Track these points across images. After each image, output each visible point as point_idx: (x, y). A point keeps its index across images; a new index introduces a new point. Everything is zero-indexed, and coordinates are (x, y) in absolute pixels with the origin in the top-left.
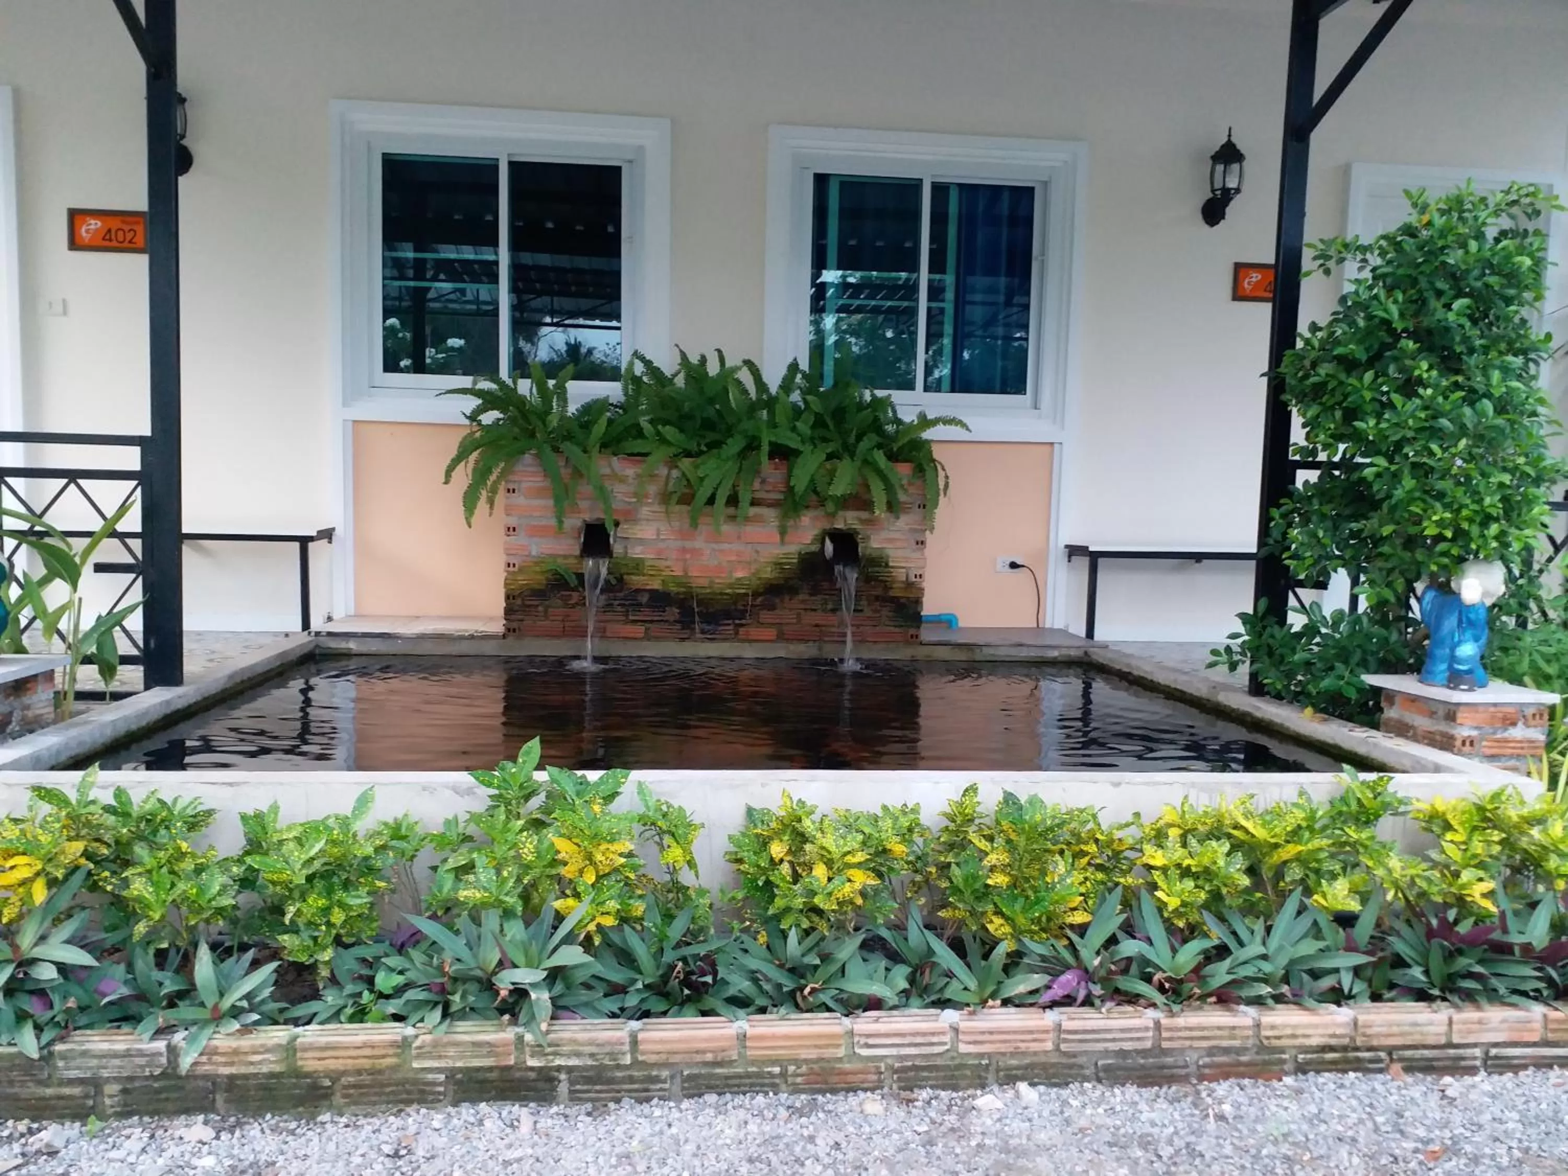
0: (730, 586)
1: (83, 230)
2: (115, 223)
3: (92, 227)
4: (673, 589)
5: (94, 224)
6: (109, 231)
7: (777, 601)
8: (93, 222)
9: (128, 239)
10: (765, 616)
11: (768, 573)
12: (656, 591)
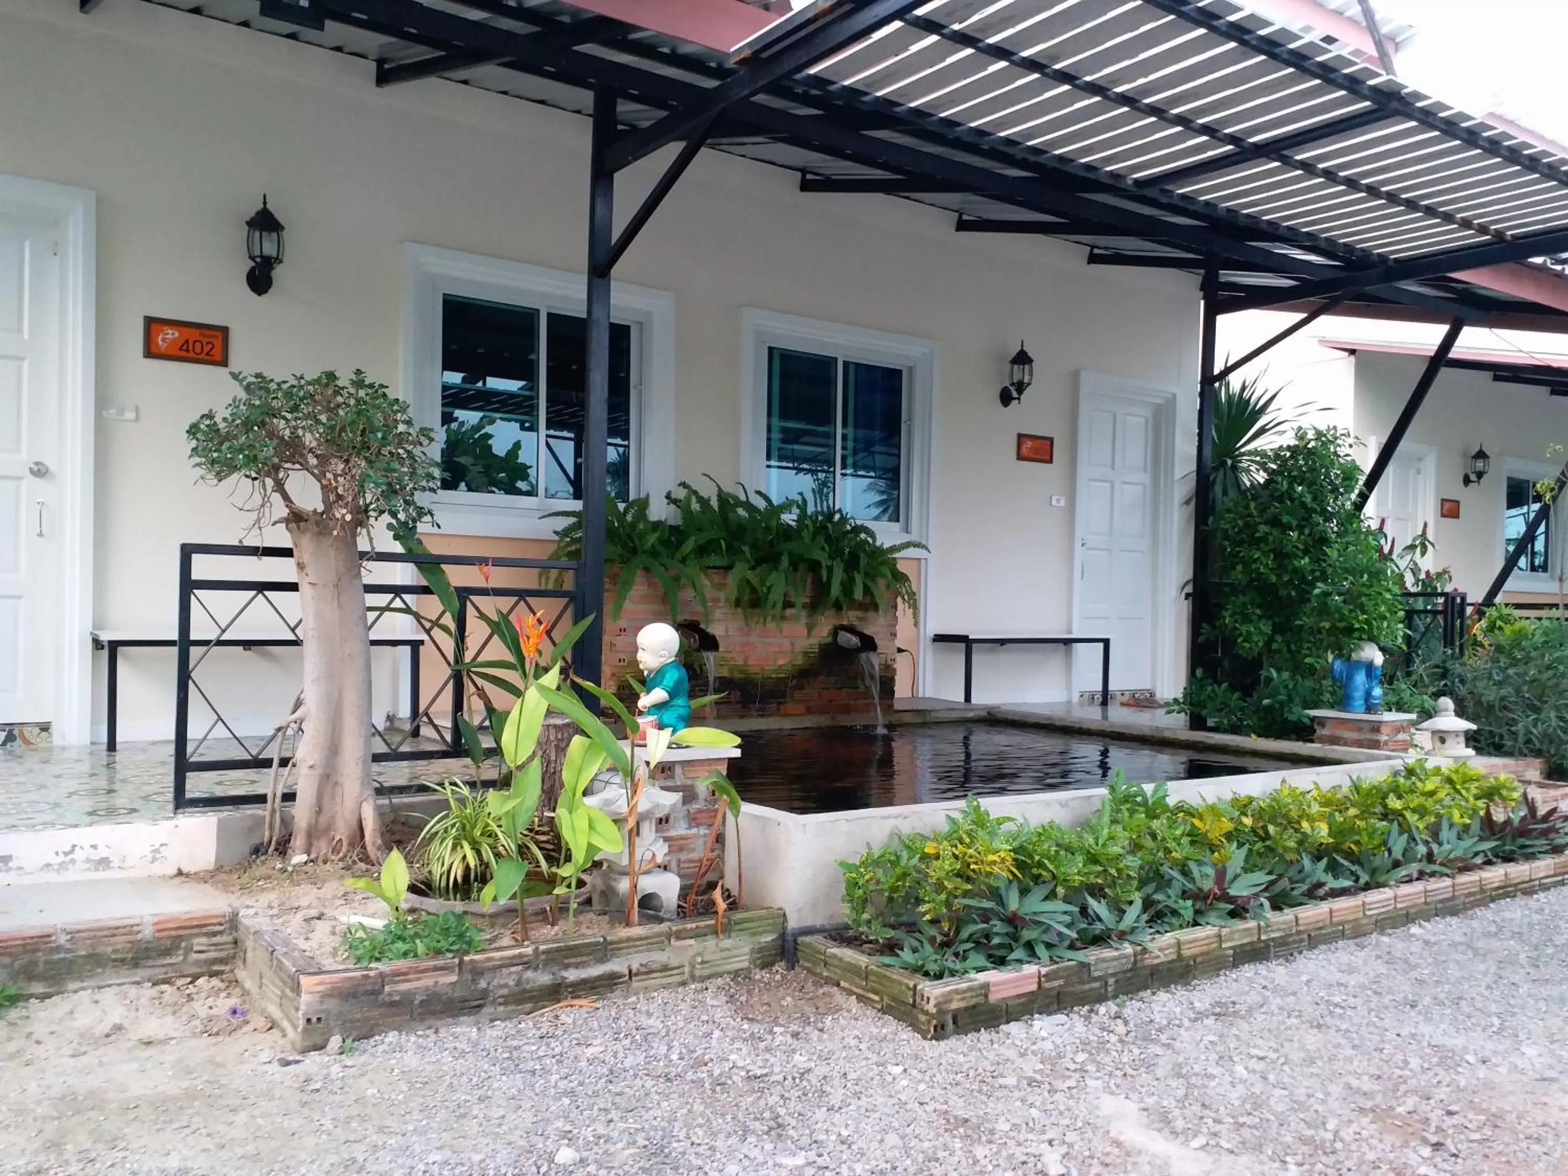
0: (775, 671)
1: (160, 338)
2: (194, 334)
3: (169, 336)
4: (737, 675)
5: (172, 334)
6: (187, 342)
7: (805, 681)
8: (170, 332)
9: (206, 350)
10: (797, 694)
11: (800, 661)
12: (724, 677)
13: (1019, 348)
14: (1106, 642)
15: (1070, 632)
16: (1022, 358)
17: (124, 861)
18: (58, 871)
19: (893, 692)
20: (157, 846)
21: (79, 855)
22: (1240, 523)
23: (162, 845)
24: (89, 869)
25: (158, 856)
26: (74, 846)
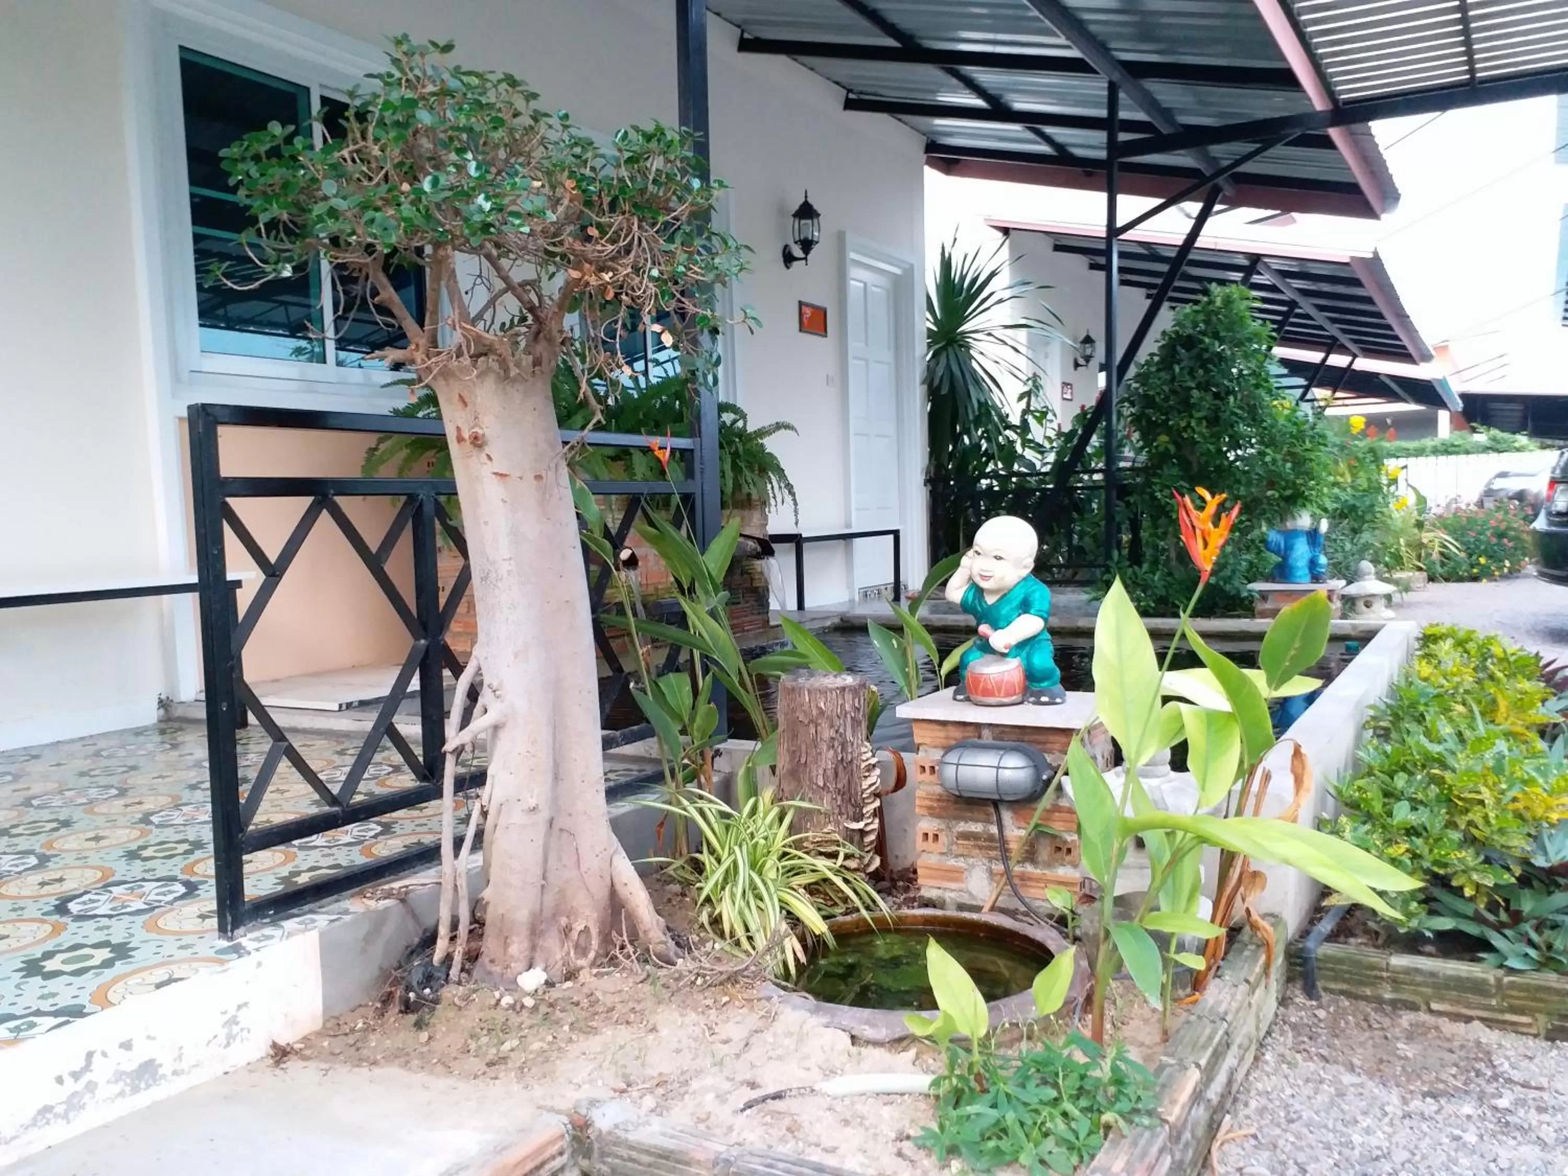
13: (803, 200)
14: (896, 534)
15: (848, 526)
16: (806, 212)
17: (180, 1058)
18: (65, 1116)
19: (768, 604)
20: (232, 1011)
21: (101, 1071)
22: (1166, 388)
23: (239, 1007)
24: (122, 1094)
25: (236, 1029)
26: (90, 1055)
